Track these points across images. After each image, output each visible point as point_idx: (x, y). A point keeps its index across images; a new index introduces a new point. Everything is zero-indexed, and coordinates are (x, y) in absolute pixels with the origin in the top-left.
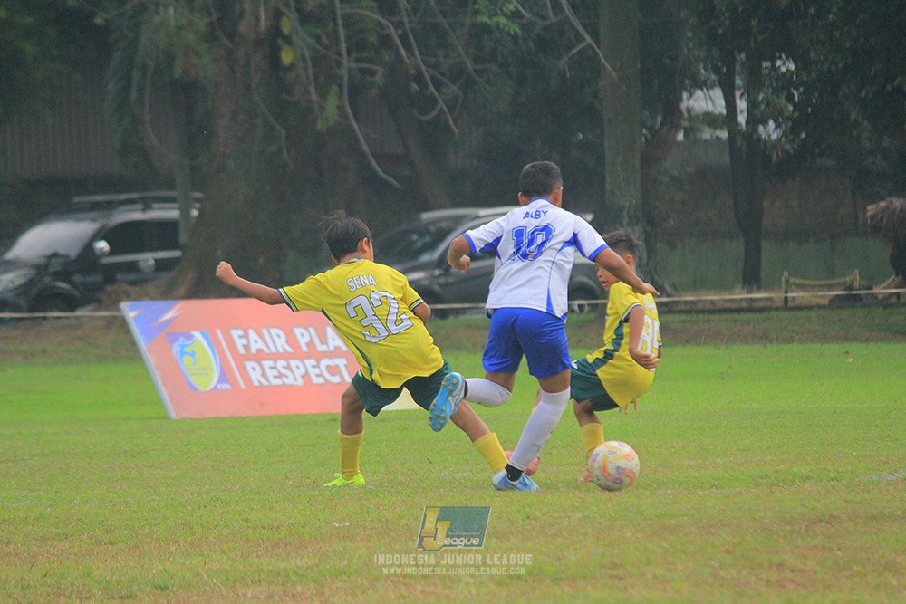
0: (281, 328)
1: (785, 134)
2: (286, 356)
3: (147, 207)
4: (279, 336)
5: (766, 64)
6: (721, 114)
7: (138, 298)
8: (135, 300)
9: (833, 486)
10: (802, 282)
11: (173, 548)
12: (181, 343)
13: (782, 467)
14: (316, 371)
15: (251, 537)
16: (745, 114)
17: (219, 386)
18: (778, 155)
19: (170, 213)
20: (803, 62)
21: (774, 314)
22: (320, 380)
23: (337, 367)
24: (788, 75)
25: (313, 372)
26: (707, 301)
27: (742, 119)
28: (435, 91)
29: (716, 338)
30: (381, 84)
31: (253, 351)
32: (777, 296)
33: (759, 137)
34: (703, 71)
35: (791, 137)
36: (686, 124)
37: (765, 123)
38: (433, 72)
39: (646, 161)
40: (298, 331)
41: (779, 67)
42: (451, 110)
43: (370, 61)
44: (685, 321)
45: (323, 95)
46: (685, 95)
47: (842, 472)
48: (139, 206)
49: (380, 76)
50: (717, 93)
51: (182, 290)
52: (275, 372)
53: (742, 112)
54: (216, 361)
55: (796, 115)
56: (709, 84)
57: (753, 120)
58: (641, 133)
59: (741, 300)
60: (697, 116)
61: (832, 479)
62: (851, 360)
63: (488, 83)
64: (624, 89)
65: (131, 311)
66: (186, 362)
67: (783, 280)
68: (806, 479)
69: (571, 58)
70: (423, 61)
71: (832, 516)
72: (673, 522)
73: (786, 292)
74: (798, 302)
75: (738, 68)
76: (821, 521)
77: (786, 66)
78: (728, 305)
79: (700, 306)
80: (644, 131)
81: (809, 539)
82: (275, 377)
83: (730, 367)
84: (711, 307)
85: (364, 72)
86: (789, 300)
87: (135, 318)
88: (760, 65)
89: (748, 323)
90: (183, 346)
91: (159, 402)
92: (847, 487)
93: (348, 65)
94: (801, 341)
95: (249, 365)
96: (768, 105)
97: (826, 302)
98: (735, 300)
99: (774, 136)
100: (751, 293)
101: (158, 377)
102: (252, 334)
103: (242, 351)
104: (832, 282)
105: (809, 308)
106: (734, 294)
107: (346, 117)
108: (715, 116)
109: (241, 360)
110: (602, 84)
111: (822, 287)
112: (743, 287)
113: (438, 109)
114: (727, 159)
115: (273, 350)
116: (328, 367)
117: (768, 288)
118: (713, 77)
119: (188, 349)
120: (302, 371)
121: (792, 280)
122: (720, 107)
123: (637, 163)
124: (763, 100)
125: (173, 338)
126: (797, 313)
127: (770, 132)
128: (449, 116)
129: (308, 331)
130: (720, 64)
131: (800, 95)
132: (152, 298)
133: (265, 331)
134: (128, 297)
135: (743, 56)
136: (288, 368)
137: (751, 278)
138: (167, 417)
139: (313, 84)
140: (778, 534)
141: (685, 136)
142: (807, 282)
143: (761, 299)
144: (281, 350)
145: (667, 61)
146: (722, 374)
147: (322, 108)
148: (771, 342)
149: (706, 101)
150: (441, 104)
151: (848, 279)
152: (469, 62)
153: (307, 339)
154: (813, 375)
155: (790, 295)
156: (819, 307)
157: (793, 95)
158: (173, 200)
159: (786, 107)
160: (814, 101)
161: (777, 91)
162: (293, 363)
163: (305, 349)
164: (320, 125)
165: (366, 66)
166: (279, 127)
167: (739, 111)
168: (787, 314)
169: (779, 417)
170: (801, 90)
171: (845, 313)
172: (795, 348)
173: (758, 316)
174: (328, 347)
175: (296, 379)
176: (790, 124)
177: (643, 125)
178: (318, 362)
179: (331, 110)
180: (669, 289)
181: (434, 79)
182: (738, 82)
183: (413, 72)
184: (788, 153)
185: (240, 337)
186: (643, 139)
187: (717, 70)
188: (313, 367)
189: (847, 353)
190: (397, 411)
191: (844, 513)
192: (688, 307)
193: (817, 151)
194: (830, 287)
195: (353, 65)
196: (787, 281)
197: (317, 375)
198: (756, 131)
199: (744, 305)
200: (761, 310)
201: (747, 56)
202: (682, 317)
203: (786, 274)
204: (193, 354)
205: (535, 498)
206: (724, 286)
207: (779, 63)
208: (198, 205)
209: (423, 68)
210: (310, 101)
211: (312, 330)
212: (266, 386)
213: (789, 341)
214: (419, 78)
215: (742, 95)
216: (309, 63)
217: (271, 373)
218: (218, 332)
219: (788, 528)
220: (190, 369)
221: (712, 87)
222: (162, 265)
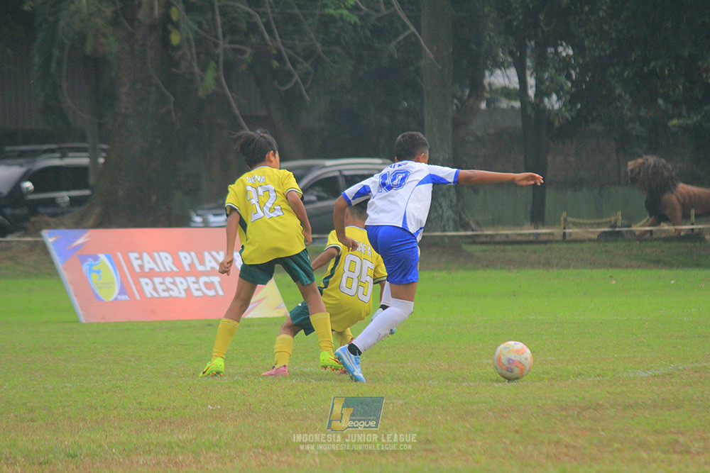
0: (169, 253)
1: (564, 105)
2: (172, 274)
3: (63, 156)
4: (167, 258)
5: (550, 50)
6: (515, 89)
7: (56, 227)
8: (54, 228)
9: (599, 381)
10: (577, 220)
11: (81, 425)
12: (90, 263)
13: (560, 365)
14: (196, 286)
15: (143, 417)
16: (534, 89)
17: (119, 297)
18: (559, 120)
19: (83, 160)
20: (579, 49)
21: (555, 246)
22: (199, 294)
23: (212, 283)
24: (568, 59)
25: (193, 287)
26: (503, 234)
27: (531, 92)
28: (291, 66)
29: (509, 264)
30: (249, 61)
31: (147, 270)
32: (557, 231)
33: (545, 106)
34: (501, 55)
35: (569, 108)
36: (488, 96)
37: (549, 96)
38: (290, 52)
39: (456, 125)
40: (182, 255)
41: (561, 52)
42: (304, 82)
43: (241, 43)
44: (486, 251)
45: (204, 69)
46: (487, 73)
47: (606, 370)
48: (58, 155)
49: (248, 54)
50: (512, 72)
51: (91, 221)
52: (163, 287)
53: (531, 87)
54: (117, 276)
55: (573, 90)
56: (506, 65)
57: (540, 93)
58: (452, 102)
59: (530, 234)
60: (497, 90)
61: (599, 376)
62: (614, 282)
63: (334, 62)
64: (440, 67)
65: (50, 237)
66: (94, 278)
67: (562, 219)
68: (578, 375)
69: (399, 43)
70: (283, 44)
71: (598, 404)
72: (474, 407)
73: (564, 228)
74: (573, 237)
75: (529, 52)
76: (589, 408)
77: (566, 51)
78: (519, 238)
79: (497, 239)
80: (456, 101)
81: (580, 422)
82: (164, 291)
83: (520, 287)
84: (507, 240)
85: (235, 51)
86: (567, 234)
87: (54, 243)
88: (546, 51)
89: (535, 252)
90: (91, 266)
91: (71, 309)
92: (610, 381)
93: (223, 46)
94: (575, 267)
95: (143, 281)
96: (552, 81)
97: (595, 237)
98: (525, 234)
99: (557, 106)
100: (537, 229)
101: (71, 289)
102: (146, 256)
103: (138, 270)
104: (600, 221)
105: (582, 241)
106: (524, 230)
107: (222, 88)
108: (511, 90)
109: (136, 277)
110: (423, 63)
111: (592, 225)
112: (531, 224)
113: (294, 81)
114: (519, 123)
115: (162, 269)
116: (206, 284)
117: (551, 225)
118: (510, 59)
119: (95, 268)
120: (185, 286)
121: (569, 219)
122: (514, 83)
123: (449, 126)
124: (547, 79)
125: (83, 259)
126: (574, 245)
127: (553, 103)
128: (302, 86)
129: (190, 255)
130: (515, 50)
131: (576, 74)
132: (68, 227)
133: (156, 254)
134: (48, 226)
135: (533, 43)
136: (174, 283)
137: (537, 217)
138: (78, 321)
139: (196, 59)
140: (556, 418)
141: (487, 105)
142: (581, 221)
143: (546, 234)
144: (168, 270)
145: (474, 47)
146: (514, 292)
147: (202, 79)
148: (552, 267)
149: (503, 78)
150: (296, 77)
151: (613, 219)
152: (318, 45)
153: (189, 261)
154: (585, 294)
155: (568, 231)
156: (590, 240)
157: (571, 74)
158: (84, 150)
159: (566, 84)
160: (588, 79)
161: (559, 71)
162: (178, 280)
163: (187, 269)
164: (201, 93)
165: (237, 46)
166: (168, 93)
167: (529, 86)
168: (565, 246)
169: (557, 327)
170: (578, 70)
171: (610, 246)
172: (571, 273)
173: (543, 246)
174: (206, 267)
175: (180, 293)
176: (568, 97)
177: (454, 96)
178: (197, 279)
179: (209, 81)
180: (473, 225)
181: (290, 58)
182: (529, 63)
183: (274, 52)
184: (567, 119)
185: (137, 259)
186: (455, 107)
187: (512, 54)
188: (194, 283)
189: (611, 277)
190: (259, 319)
191: (608, 402)
192: (488, 239)
193: (589, 119)
194: (599, 225)
195: (228, 46)
196: (565, 220)
197: (197, 290)
198: (542, 101)
199: (532, 238)
200: (545, 242)
201: (536, 43)
202: (484, 247)
203: (564, 214)
204: (98, 272)
205: (366, 388)
206: (516, 223)
207: (560, 49)
208: (104, 154)
209: (283, 49)
210: (192, 74)
211: (193, 254)
212: (157, 298)
213: (567, 266)
214: (279, 57)
215: (531, 74)
216: (193, 43)
217: (160, 288)
218: (119, 254)
219: (564, 413)
220: (97, 284)
221: (508, 67)
222: (75, 202)
